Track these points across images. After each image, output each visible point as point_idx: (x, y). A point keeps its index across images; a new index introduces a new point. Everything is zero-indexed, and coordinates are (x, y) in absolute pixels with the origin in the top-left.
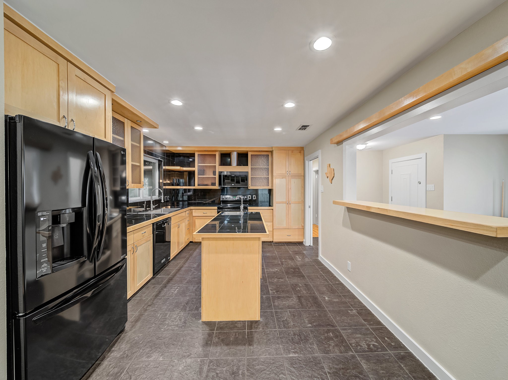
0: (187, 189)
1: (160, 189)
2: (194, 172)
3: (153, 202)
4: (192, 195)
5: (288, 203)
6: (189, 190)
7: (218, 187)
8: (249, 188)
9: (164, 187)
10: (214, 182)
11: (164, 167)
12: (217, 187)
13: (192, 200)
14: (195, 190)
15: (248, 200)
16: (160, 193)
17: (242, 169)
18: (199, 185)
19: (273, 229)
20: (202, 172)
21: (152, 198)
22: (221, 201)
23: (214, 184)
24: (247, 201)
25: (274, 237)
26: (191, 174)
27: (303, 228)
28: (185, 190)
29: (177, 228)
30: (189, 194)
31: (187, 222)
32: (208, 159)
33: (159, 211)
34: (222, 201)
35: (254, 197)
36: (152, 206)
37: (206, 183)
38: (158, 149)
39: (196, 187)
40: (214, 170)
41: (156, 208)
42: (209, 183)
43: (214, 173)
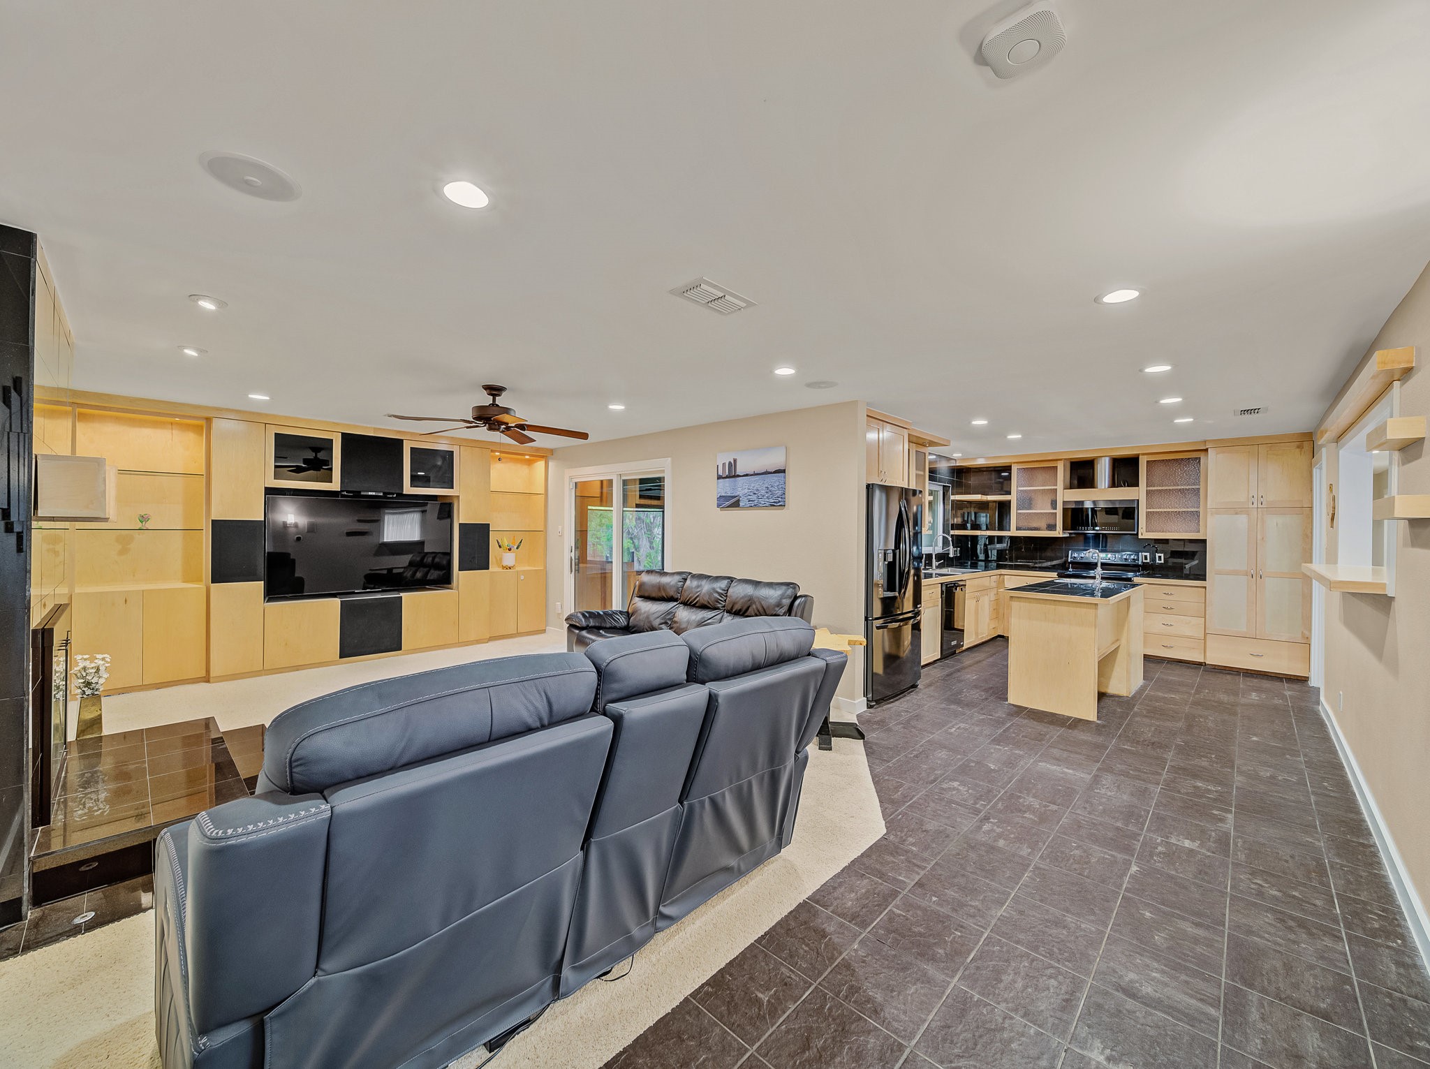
0: (994, 536)
1: (945, 535)
2: (1009, 502)
3: (936, 555)
4: (1006, 550)
5: (1256, 576)
6: (1000, 539)
7: (1061, 532)
8: (1140, 537)
9: (952, 532)
10: (1052, 522)
11: (952, 497)
12: (1059, 533)
13: (1006, 560)
14: (1012, 538)
15: (1140, 563)
16: (945, 541)
17: (1123, 494)
18: (1018, 529)
19: (1205, 634)
20: (1026, 502)
21: (934, 550)
22: (1069, 563)
23: (1052, 527)
24: (1138, 566)
25: (1208, 654)
26: (1004, 508)
27: (1307, 642)
28: (991, 539)
29: (975, 601)
30: (999, 546)
31: (992, 596)
32: (1040, 476)
33: (944, 571)
34: (1071, 562)
35: (1160, 557)
36: (935, 563)
37: (1034, 525)
38: (943, 466)
39: (1013, 532)
40: (1053, 498)
41: (939, 567)
42: (1043, 524)
43: (1054, 504)
